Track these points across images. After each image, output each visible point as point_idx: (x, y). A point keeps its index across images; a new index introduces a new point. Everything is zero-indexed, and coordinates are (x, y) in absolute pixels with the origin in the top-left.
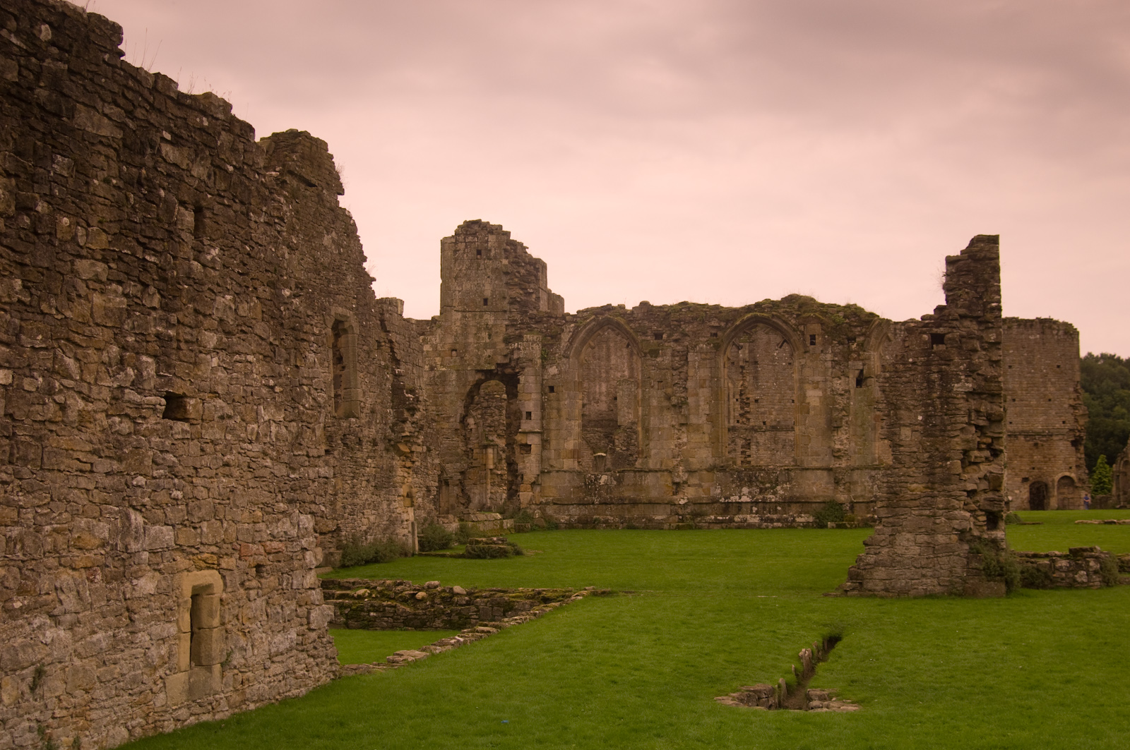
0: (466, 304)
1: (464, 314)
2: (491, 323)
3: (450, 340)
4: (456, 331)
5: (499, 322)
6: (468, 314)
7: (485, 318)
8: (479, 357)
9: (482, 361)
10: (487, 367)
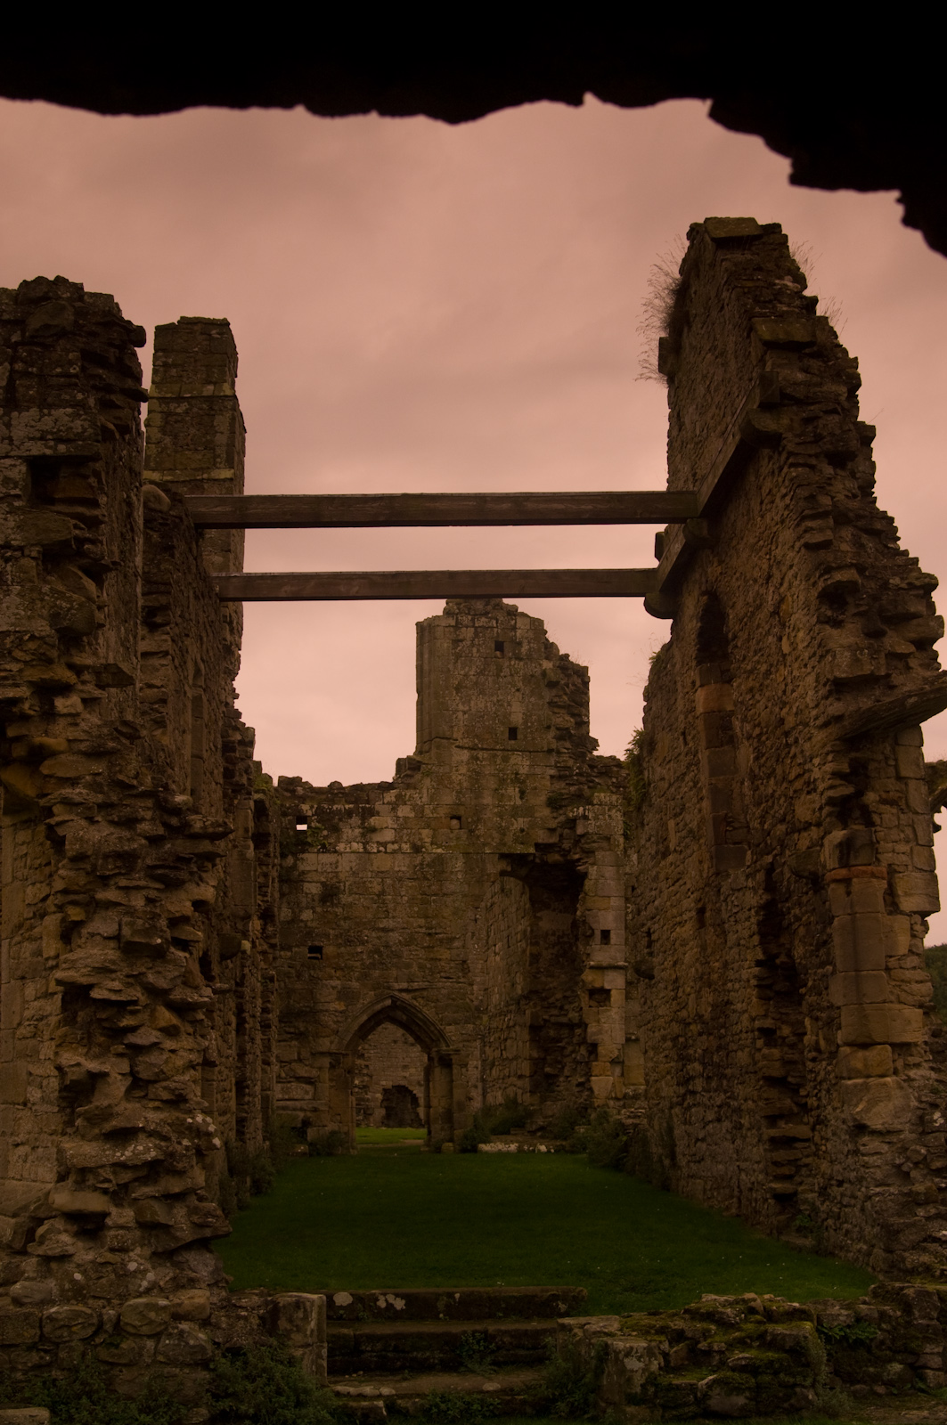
0: (477, 736)
1: (475, 753)
2: (524, 770)
3: (448, 798)
4: (460, 784)
5: (538, 770)
6: (480, 755)
7: (512, 761)
8: (503, 832)
9: (509, 839)
10: (519, 849)
